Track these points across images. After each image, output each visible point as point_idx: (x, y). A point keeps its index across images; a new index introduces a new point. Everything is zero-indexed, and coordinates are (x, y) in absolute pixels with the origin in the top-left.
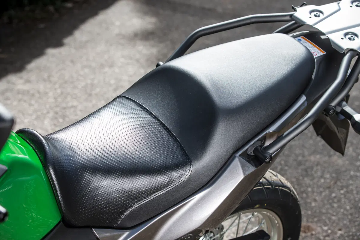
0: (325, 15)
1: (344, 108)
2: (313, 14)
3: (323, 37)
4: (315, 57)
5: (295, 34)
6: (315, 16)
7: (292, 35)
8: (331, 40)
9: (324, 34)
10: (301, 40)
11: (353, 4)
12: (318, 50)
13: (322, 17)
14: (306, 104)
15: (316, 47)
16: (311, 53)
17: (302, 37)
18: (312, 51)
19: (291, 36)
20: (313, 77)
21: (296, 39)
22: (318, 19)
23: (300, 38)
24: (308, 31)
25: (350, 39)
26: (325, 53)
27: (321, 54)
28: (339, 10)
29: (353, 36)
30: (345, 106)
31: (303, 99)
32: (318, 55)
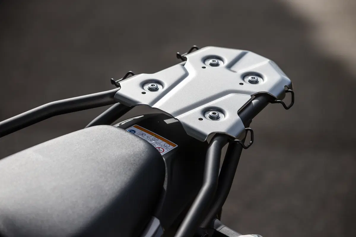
0: (166, 86)
1: (218, 230)
2: (146, 87)
3: (168, 121)
4: (162, 154)
5: (123, 123)
6: (151, 90)
7: (118, 125)
8: (183, 125)
9: (169, 117)
10: (135, 132)
11: (206, 63)
12: (164, 143)
13: (161, 90)
14: (162, 232)
15: (161, 139)
16: (155, 149)
17: (135, 127)
18: (157, 146)
19: (118, 127)
20: (165, 186)
21: (128, 130)
22: (155, 94)
23: (132, 128)
24: (143, 116)
25: (211, 118)
26: (177, 146)
27: (171, 148)
28: (186, 75)
29: (217, 113)
30: (219, 226)
31: (156, 224)
32: (166, 151)
